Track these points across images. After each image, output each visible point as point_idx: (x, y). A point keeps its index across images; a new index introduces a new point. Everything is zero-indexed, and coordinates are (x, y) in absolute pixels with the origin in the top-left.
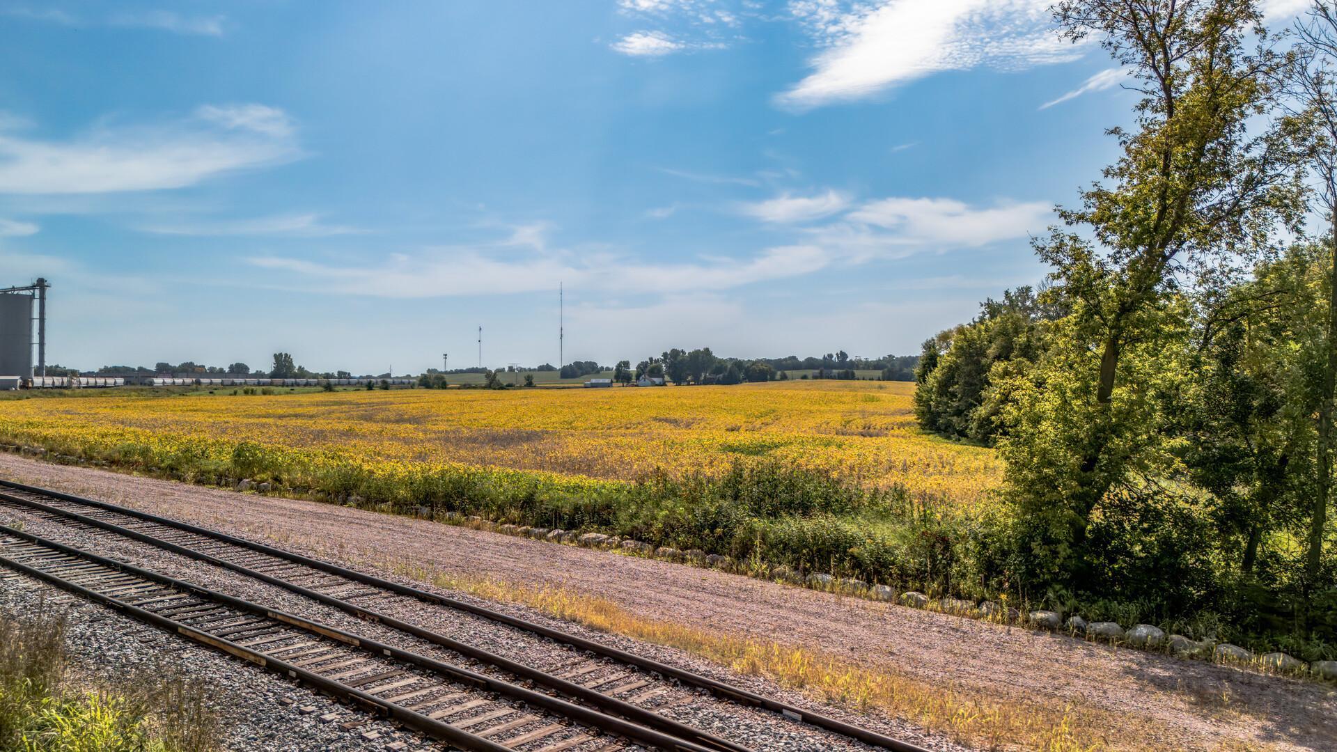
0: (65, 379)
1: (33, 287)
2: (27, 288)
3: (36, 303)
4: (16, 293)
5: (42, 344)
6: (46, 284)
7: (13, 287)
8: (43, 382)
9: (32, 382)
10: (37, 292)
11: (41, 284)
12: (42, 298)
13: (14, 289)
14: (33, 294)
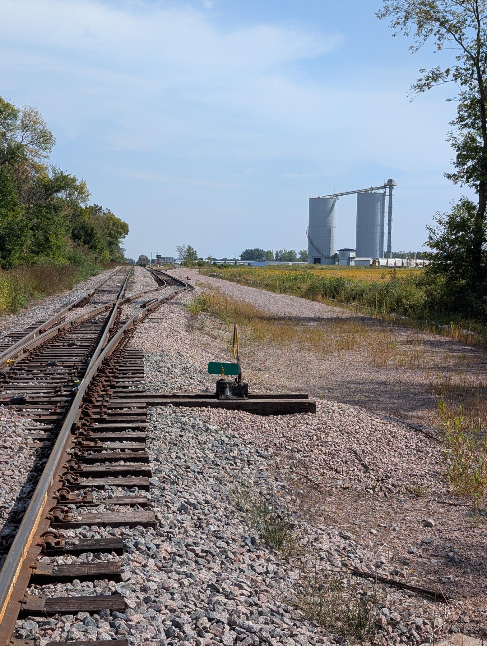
0: (405, 261)
1: (385, 187)
2: (381, 188)
3: (387, 198)
4: (373, 192)
5: (389, 233)
6: (393, 183)
7: (372, 188)
8: (387, 262)
9: (379, 262)
10: (388, 190)
11: (390, 184)
12: (391, 195)
13: (372, 189)
14: (385, 192)
